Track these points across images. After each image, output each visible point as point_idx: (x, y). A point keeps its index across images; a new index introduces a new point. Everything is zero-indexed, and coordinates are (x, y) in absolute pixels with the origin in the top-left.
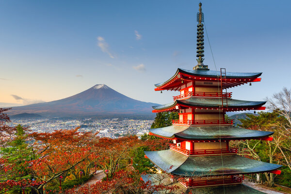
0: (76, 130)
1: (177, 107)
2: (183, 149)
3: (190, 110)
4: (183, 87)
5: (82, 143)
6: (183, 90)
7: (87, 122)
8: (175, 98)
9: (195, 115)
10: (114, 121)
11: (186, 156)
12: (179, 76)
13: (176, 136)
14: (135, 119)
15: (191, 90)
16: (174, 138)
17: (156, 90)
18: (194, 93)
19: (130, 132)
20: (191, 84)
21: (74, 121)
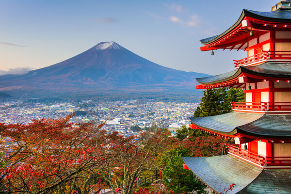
0: (68, 119)
1: (241, 80)
2: (253, 154)
3: (265, 84)
4: (253, 42)
5: (77, 141)
6: (252, 47)
7: (85, 106)
8: (237, 63)
9: (276, 94)
10: (130, 104)
11: (258, 168)
12: (245, 23)
13: (240, 131)
14: (166, 100)
15: (267, 47)
16: (235, 135)
17: (203, 49)
18: (273, 53)
19: (157, 123)
20: (267, 37)
21: (64, 105)
